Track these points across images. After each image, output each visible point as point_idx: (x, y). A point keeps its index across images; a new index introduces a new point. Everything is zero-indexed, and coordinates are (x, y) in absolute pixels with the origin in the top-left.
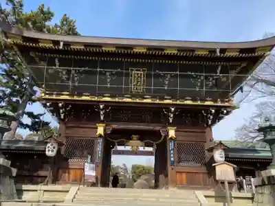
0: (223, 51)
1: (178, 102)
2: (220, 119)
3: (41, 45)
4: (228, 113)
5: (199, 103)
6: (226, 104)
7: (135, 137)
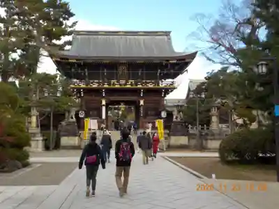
0: (168, 61)
1: (145, 87)
2: (168, 94)
3: (70, 61)
4: (172, 91)
5: (156, 87)
6: (171, 86)
7: (122, 104)
